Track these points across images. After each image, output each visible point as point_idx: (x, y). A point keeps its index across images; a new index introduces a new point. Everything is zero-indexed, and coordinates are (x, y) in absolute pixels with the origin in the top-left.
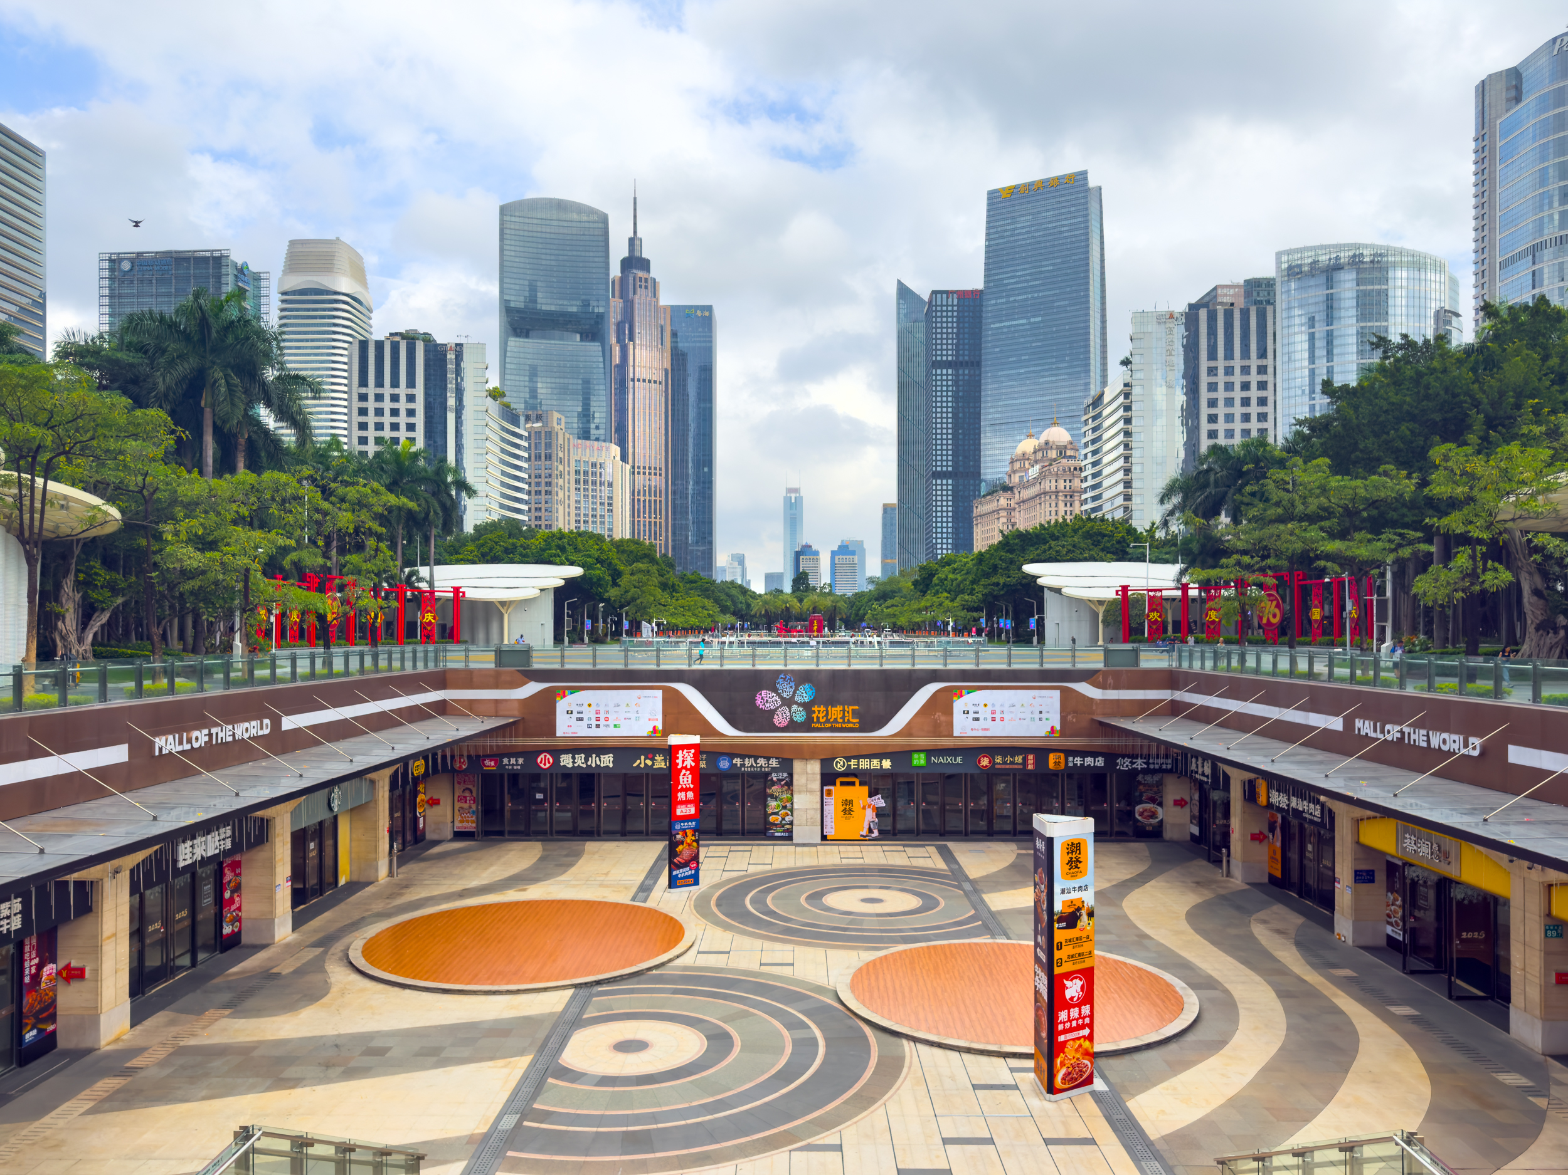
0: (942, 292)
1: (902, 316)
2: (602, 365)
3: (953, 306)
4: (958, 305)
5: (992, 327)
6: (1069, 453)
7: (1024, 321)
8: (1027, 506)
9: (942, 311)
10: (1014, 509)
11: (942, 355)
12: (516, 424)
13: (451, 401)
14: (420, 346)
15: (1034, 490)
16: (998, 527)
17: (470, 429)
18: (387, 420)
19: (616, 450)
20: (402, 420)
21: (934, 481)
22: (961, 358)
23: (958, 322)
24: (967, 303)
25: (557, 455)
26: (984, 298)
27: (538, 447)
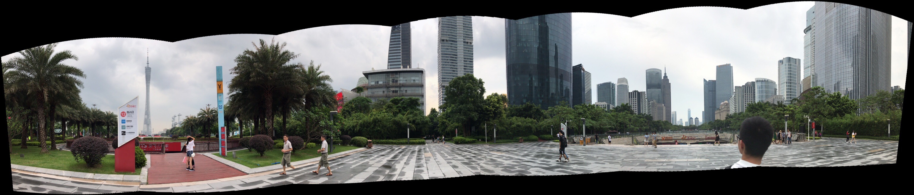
0: (710, 80)
1: (704, 83)
2: (661, 92)
3: (712, 82)
5: (717, 86)
6: (728, 104)
8: (722, 112)
11: (710, 90)
12: (649, 102)
13: (641, 100)
14: (637, 93)
15: (723, 110)
16: (718, 115)
17: (644, 103)
18: (633, 103)
19: (663, 105)
20: (635, 103)
21: (709, 108)
22: (713, 90)
23: (712, 85)
24: (714, 82)
25: (655, 106)
26: (716, 81)
27: (652, 105)
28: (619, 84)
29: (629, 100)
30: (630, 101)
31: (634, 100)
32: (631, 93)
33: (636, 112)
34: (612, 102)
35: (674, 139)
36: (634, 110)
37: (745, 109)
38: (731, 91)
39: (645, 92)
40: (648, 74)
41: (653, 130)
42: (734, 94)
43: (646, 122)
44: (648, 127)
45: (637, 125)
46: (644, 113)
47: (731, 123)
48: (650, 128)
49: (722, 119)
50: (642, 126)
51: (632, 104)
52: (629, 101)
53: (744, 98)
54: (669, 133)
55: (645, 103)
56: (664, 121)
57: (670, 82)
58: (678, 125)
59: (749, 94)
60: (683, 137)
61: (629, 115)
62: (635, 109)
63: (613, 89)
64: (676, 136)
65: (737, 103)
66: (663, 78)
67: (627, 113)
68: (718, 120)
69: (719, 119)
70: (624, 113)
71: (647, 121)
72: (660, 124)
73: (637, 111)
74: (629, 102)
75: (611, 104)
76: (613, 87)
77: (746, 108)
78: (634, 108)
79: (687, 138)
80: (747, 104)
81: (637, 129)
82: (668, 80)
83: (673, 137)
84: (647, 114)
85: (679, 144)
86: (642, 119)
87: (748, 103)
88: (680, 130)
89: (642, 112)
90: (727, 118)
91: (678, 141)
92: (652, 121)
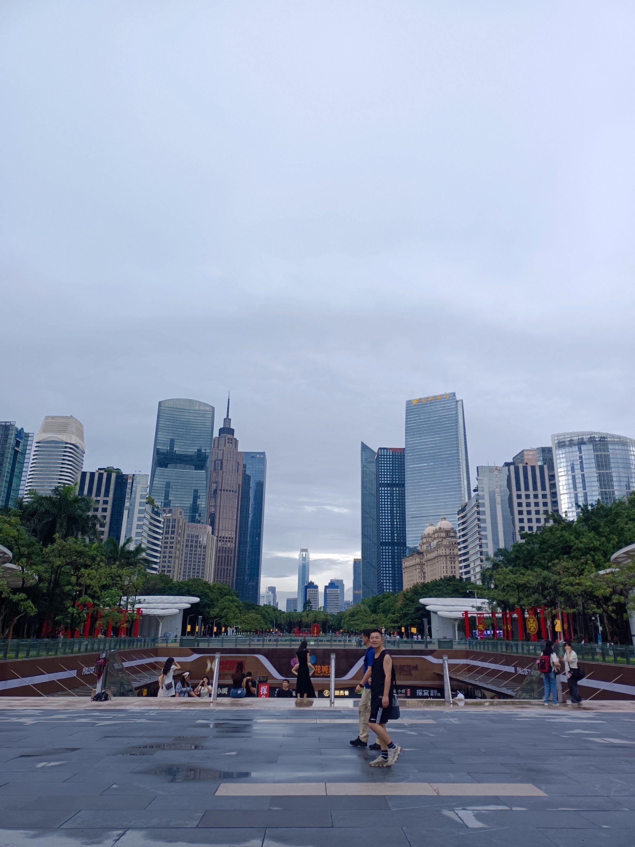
0: (384, 449)
1: (363, 460)
2: (205, 482)
3: (390, 455)
4: (392, 455)
5: (409, 466)
6: (452, 534)
7: (426, 464)
8: (431, 563)
9: (384, 458)
10: (424, 564)
11: (384, 480)
12: (159, 515)
13: (126, 503)
14: (114, 476)
15: (434, 554)
16: (416, 574)
17: (135, 519)
19: (209, 529)
21: (381, 547)
22: (394, 482)
23: (393, 464)
24: (397, 454)
25: (178, 531)
26: (405, 452)
27: (168, 527)
28: (44, 437)
31: (97, 502)
32: (92, 474)
39: (145, 477)
40: (164, 417)
42: (474, 494)
46: (131, 549)
53: (516, 509)
55: (140, 518)
57: (240, 450)
59: (531, 492)
65: (489, 528)
66: (216, 434)
76: (18, 444)
82: (236, 441)
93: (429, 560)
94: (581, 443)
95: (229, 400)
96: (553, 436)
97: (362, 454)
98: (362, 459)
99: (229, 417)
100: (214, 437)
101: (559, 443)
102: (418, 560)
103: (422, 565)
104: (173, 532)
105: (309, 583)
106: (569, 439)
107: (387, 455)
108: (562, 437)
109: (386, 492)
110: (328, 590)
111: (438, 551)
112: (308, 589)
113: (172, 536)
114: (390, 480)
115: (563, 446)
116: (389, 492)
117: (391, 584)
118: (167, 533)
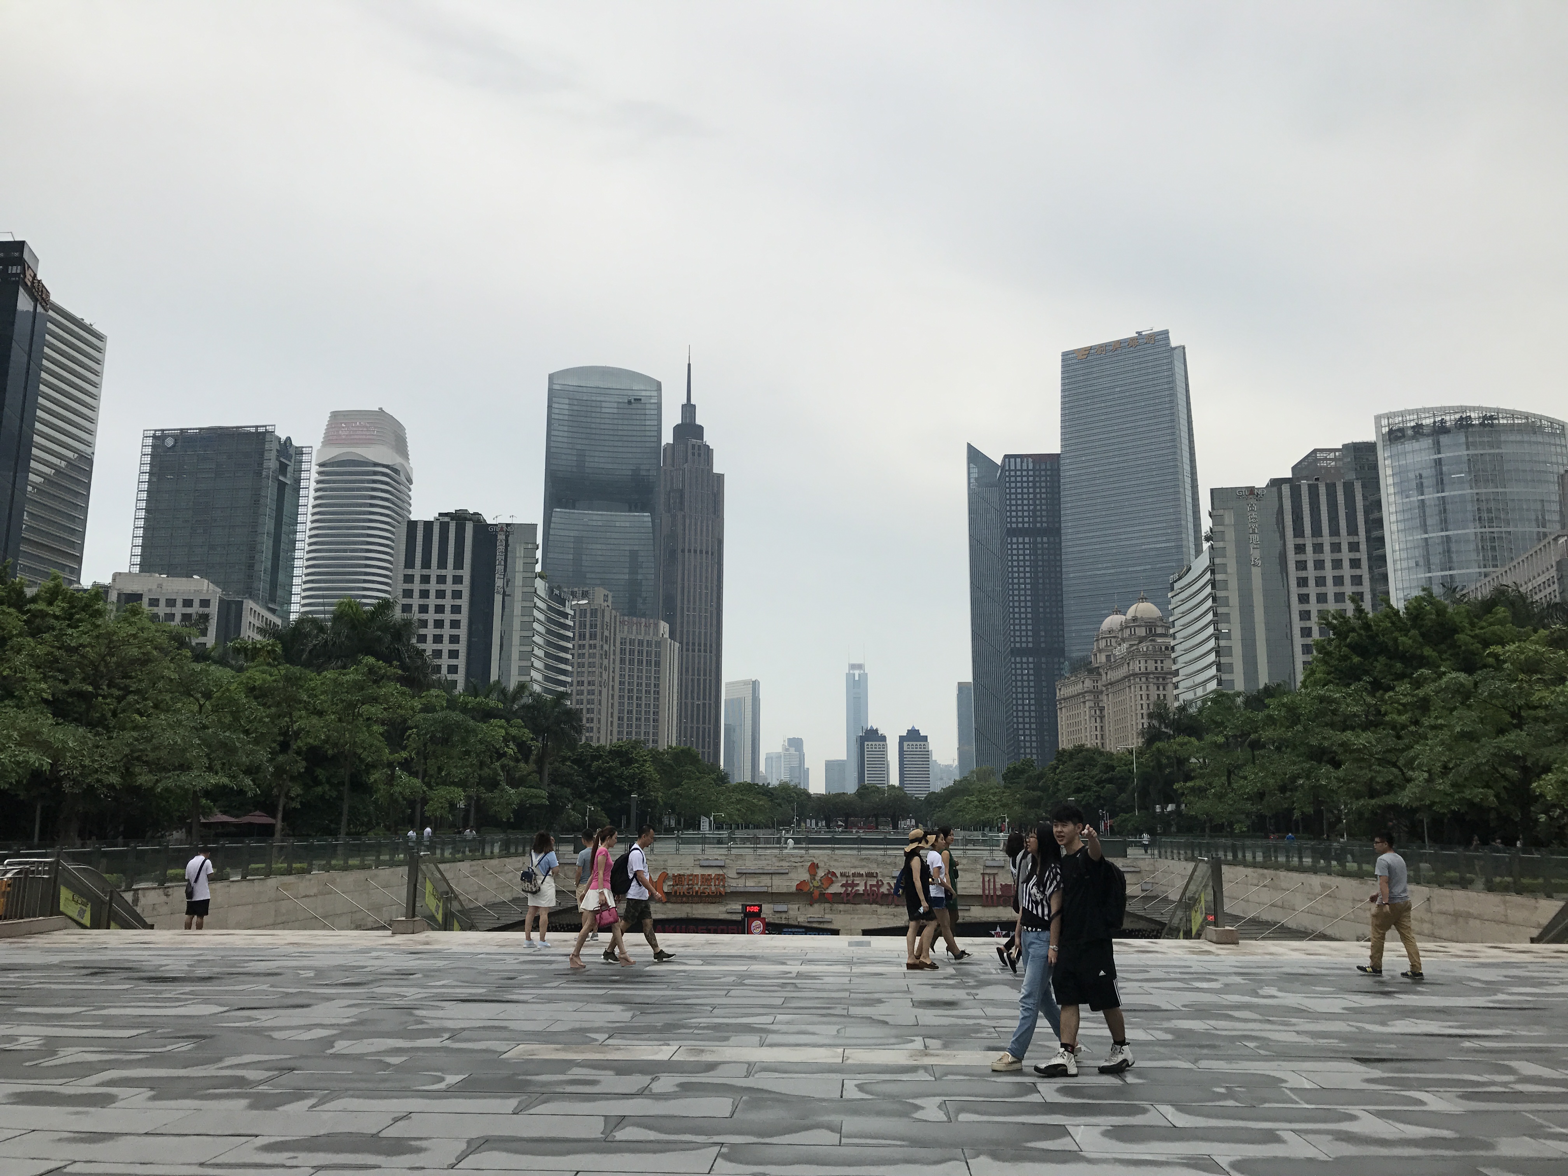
0: (1015, 456)
1: (972, 480)
2: (651, 536)
3: (1028, 470)
4: (1034, 470)
5: (1071, 492)
6: (1160, 630)
7: (1106, 486)
8: (1115, 689)
9: (1016, 476)
10: (1102, 692)
11: (1017, 523)
12: (563, 602)
13: (499, 583)
14: (469, 527)
15: (1122, 672)
16: (1085, 711)
17: (517, 611)
18: (432, 601)
19: (664, 627)
20: (448, 602)
21: (1013, 660)
22: (1038, 525)
23: (1034, 487)
24: (1043, 467)
25: (603, 633)
26: (1062, 462)
27: (583, 625)
28: (333, 452)
29: (409, 579)
30: (417, 586)
31: (441, 579)
32: (428, 525)
33: (453, 669)
34: (262, 586)
35: (736, 895)
36: (438, 654)
37: (1300, 658)
38: (1178, 527)
39: (534, 526)
40: (563, 405)
41: (575, 816)
42: (1206, 546)
43: (524, 749)
44: (544, 794)
45: (458, 773)
46: (512, 686)
47: (1188, 778)
48: (551, 796)
49: (1114, 746)
50: (493, 784)
51: (424, 609)
52: (401, 586)
53: (1293, 574)
54: (704, 841)
55: (527, 611)
56: (663, 746)
57: (716, 470)
58: (774, 782)
59: (1326, 540)
60: (806, 876)
61: (391, 689)
62: (446, 647)
63: (282, 486)
64: (750, 864)
65: (1235, 616)
66: (667, 437)
67: (378, 679)
68: (1080, 749)
69: (1090, 743)
70: (352, 675)
71: (536, 745)
72: (634, 768)
73: (461, 662)
74: (408, 594)
75: (252, 596)
76: (283, 468)
77: (1307, 649)
78: (438, 639)
79: (836, 888)
80: (1314, 623)
81: (452, 806)
82: (708, 452)
83: (732, 873)
84: (537, 688)
85: (773, 928)
86: (496, 730)
87: (1322, 615)
88: (786, 823)
89: (504, 670)
90: (1152, 736)
91: (767, 910)
92: (572, 745)
93: (1111, 684)
94: (1440, 429)
95: (689, 365)
96: (1378, 418)
97: (969, 468)
98: (969, 479)
99: (693, 402)
100: (663, 444)
101: (1391, 432)
102: (1088, 684)
103: (1096, 693)
104: (593, 636)
105: (867, 730)
106: (1413, 424)
107: (1021, 470)
108: (1398, 419)
109: (1021, 546)
110: (905, 744)
111: (1131, 664)
112: (866, 743)
113: (592, 642)
114: (1029, 522)
115: (1400, 438)
116: (1027, 546)
117: (1033, 732)
118: (582, 636)
